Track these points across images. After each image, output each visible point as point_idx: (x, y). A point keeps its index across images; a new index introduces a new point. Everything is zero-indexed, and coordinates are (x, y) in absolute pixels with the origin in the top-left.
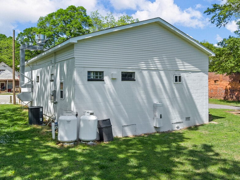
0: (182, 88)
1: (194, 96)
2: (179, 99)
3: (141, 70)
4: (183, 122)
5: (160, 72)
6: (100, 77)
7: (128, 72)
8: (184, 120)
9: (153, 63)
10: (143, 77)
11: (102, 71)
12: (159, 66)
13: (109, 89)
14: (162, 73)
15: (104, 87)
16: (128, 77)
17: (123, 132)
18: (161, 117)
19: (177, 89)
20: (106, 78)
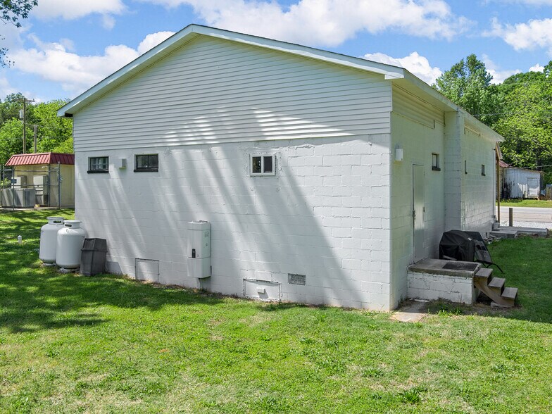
0: (278, 190)
1: (322, 216)
2: (264, 218)
3: (168, 149)
4: (277, 284)
5: (213, 149)
6: (104, 167)
7: (148, 155)
8: (283, 279)
9: (195, 130)
10: (172, 163)
11: (106, 155)
12: (210, 136)
13: (115, 187)
14: (218, 152)
15: (109, 182)
16: (148, 163)
17: (136, 269)
18: (194, 255)
19: (261, 191)
20: (111, 168)
